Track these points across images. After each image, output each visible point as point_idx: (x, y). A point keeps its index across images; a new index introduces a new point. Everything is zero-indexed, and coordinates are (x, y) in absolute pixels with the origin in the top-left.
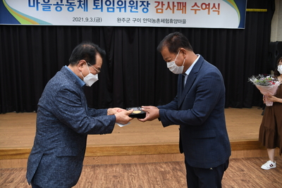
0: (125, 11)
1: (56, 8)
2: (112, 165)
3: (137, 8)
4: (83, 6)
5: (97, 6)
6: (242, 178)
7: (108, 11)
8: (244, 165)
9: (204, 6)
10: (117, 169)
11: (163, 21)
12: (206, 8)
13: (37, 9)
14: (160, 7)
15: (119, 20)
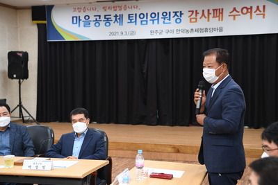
0: (158, 23)
1: (95, 24)
4: (118, 20)
7: (142, 24)
11: (197, 30)
12: (247, 12)
13: (79, 26)
14: (194, 16)
15: (152, 32)
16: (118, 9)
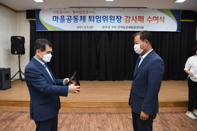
0: (107, 22)
1: (68, 21)
2: (100, 113)
3: (114, 20)
4: (83, 19)
5: (91, 19)
6: (181, 124)
7: (97, 22)
8: (182, 116)
9: (155, 18)
10: (104, 116)
11: (130, 27)
12: (156, 19)
13: (57, 22)
14: (128, 19)
15: (103, 27)
16: (82, 12)
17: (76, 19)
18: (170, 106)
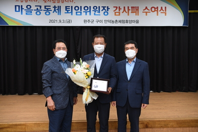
0: (90, 14)
1: (37, 12)
3: (99, 12)
4: (57, 11)
5: (68, 11)
7: (77, 14)
9: (153, 9)
11: (120, 21)
12: (155, 11)
13: (22, 14)
14: (117, 11)
15: (85, 21)
16: (56, 1)
17: (47, 9)
18: (172, 127)
